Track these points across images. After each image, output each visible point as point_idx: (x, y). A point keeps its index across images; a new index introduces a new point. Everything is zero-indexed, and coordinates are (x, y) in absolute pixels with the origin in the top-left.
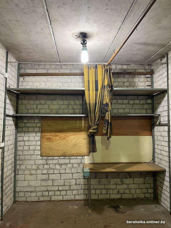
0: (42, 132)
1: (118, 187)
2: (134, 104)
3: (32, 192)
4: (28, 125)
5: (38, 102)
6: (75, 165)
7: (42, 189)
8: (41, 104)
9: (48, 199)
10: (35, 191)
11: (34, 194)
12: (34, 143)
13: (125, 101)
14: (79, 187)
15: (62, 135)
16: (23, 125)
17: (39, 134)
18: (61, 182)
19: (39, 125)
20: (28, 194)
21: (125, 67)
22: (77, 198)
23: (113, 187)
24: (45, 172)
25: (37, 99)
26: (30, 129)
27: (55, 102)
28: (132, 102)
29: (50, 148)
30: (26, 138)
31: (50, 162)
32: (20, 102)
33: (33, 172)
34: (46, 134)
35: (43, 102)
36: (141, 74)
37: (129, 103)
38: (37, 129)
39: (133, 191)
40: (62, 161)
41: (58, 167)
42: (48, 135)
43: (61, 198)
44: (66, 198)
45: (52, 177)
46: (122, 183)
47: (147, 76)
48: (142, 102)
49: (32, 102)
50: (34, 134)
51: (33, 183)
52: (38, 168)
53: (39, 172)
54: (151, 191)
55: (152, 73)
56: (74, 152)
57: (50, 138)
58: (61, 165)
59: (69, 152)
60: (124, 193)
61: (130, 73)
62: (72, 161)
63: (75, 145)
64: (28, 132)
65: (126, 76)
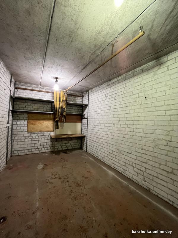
0: (28, 120)
2: (75, 109)
3: (22, 150)
4: (20, 116)
5: (26, 104)
6: (46, 136)
7: (28, 148)
8: (28, 105)
9: (32, 153)
10: (24, 150)
11: (23, 151)
12: (24, 125)
13: (71, 108)
14: (48, 146)
15: (40, 122)
16: (16, 116)
17: (27, 121)
18: (39, 144)
19: (26, 116)
20: (19, 152)
21: (72, 92)
22: (47, 151)
23: (64, 145)
24: (30, 140)
25: (25, 102)
26: (21, 118)
27: (36, 105)
28: (74, 108)
29: (33, 128)
30: (18, 123)
31: (33, 135)
32: (15, 103)
33: (23, 140)
34: (31, 121)
36: (78, 96)
37: (73, 109)
38: (25, 118)
39: (73, 146)
40: (39, 134)
41: (37, 137)
42: (32, 121)
43: (38, 152)
44: (41, 152)
45: (34, 142)
46: (68, 143)
47: (81, 97)
48: (79, 108)
49: (22, 104)
50: (24, 121)
51: (23, 146)
52: (26, 138)
53: (26, 140)
55: (83, 96)
56: (46, 130)
57: (33, 123)
58: (39, 136)
59: (43, 130)
60: (69, 147)
61: (74, 95)
62: (45, 134)
63: (47, 127)
64: (20, 119)
65: (73, 96)
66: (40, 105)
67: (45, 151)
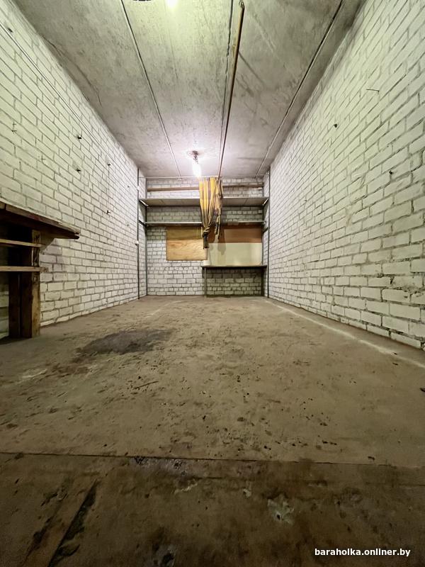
0: (167, 239)
1: (232, 285)
3: (160, 288)
4: (155, 234)
5: (163, 214)
6: (195, 268)
7: (169, 285)
8: (165, 215)
9: (174, 293)
10: (163, 288)
11: (162, 290)
12: (161, 249)
14: (199, 285)
15: (184, 242)
16: (151, 234)
17: (165, 242)
18: (184, 281)
19: (164, 234)
20: (157, 290)
22: (197, 293)
23: (227, 285)
24: (170, 272)
25: (162, 212)
26: (157, 238)
27: (178, 214)
29: (174, 253)
30: (154, 245)
31: (174, 265)
32: (148, 214)
33: (161, 273)
34: (170, 241)
35: (167, 214)
38: (163, 238)
39: (244, 289)
40: (184, 264)
41: (181, 269)
42: (172, 242)
43: (183, 293)
44: (187, 293)
45: (176, 276)
46: (235, 282)
48: (255, 212)
49: (158, 214)
50: (161, 242)
51: (161, 281)
52: (165, 270)
53: (166, 272)
54: (259, 288)
55: (263, 186)
56: (195, 257)
57: (173, 246)
58: (183, 267)
59: (190, 257)
60: (236, 290)
62: (192, 264)
63: (195, 251)
64: (156, 240)
66: (183, 214)
67: (193, 293)
